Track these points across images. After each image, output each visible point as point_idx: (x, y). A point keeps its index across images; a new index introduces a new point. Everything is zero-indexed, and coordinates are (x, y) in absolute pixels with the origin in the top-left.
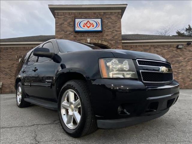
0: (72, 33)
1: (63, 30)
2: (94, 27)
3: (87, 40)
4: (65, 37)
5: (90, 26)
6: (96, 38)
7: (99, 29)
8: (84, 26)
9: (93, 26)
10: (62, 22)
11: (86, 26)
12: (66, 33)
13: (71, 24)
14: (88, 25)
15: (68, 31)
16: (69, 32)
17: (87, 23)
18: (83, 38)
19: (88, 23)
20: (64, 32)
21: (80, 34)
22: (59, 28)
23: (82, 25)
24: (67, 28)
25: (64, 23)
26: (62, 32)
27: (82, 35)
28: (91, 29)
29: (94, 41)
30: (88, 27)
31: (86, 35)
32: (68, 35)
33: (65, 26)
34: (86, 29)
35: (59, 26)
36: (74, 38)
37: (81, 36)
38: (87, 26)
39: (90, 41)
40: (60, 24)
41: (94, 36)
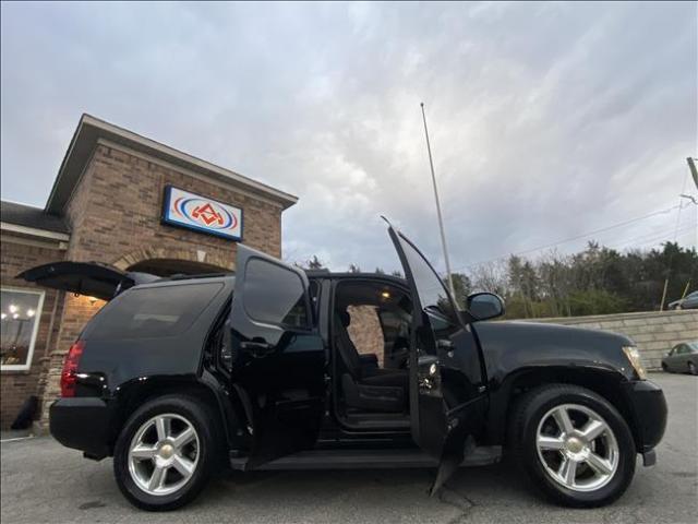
0: (150, 224)
1: (121, 208)
2: (223, 225)
3: (196, 253)
4: (122, 229)
5: (212, 219)
6: (222, 253)
7: (236, 232)
8: (195, 215)
9: (221, 222)
10: (121, 181)
11: (200, 216)
12: (129, 219)
13: (151, 197)
14: (209, 216)
15: (137, 214)
16: (140, 218)
17: (203, 210)
18: (184, 245)
19: (208, 210)
20: (121, 213)
21: (176, 233)
22: (105, 195)
23: (189, 208)
24: (134, 203)
25: (125, 186)
26: (113, 211)
27: (184, 238)
28: (214, 227)
29: (217, 260)
30: (208, 221)
31: (195, 238)
32: (136, 224)
33: (131, 195)
34: (199, 223)
35: (106, 188)
36: (157, 240)
37: (180, 239)
38: (203, 216)
39: (206, 259)
40: (112, 186)
41: (216, 248)
